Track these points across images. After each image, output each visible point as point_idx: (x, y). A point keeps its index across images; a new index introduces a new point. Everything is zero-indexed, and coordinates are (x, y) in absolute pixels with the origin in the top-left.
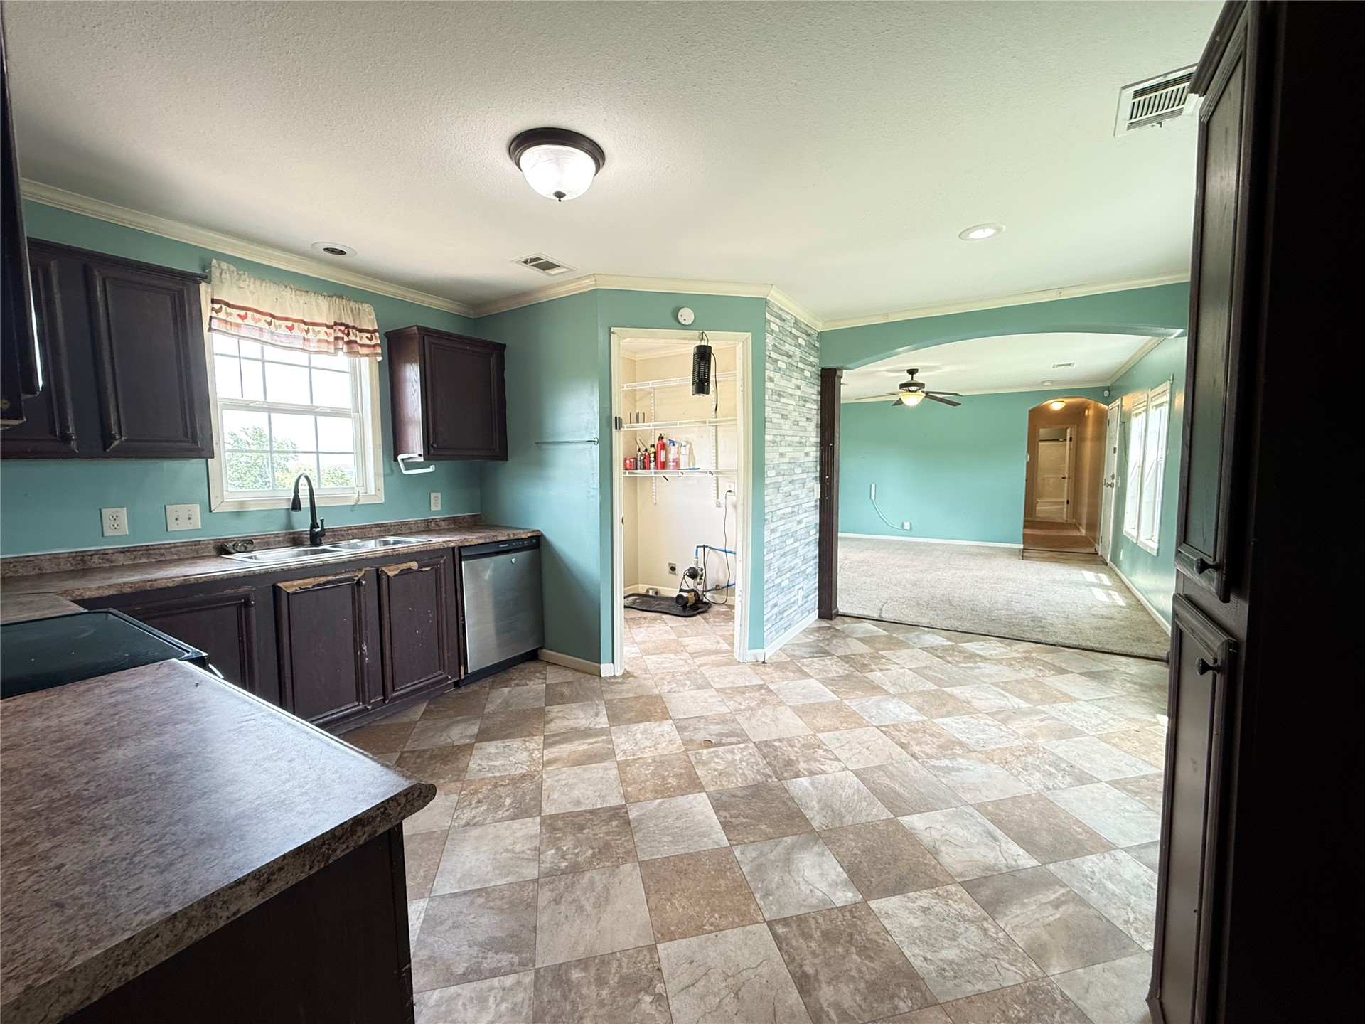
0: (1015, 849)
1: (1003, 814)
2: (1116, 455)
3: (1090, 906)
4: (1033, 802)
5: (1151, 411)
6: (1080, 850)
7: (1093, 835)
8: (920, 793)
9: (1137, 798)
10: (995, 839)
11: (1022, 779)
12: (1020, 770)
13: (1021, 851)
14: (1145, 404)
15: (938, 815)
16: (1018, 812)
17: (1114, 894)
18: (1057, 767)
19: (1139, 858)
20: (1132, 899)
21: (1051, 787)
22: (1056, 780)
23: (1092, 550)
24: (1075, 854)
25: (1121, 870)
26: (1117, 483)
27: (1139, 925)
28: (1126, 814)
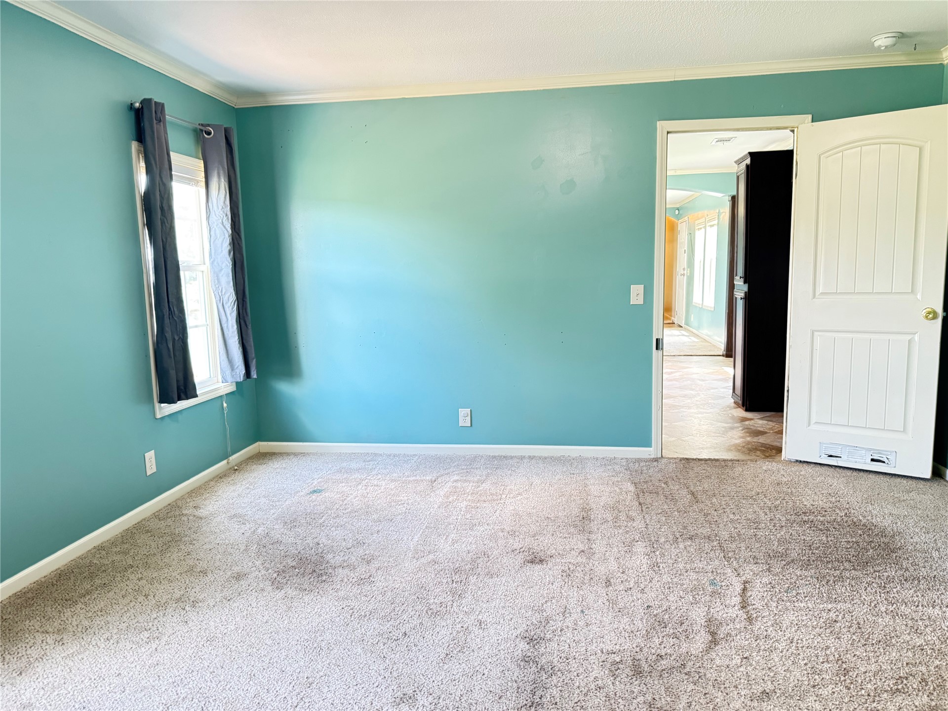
2: (686, 254)
5: (708, 228)
14: (704, 223)
23: (671, 322)
26: (687, 273)
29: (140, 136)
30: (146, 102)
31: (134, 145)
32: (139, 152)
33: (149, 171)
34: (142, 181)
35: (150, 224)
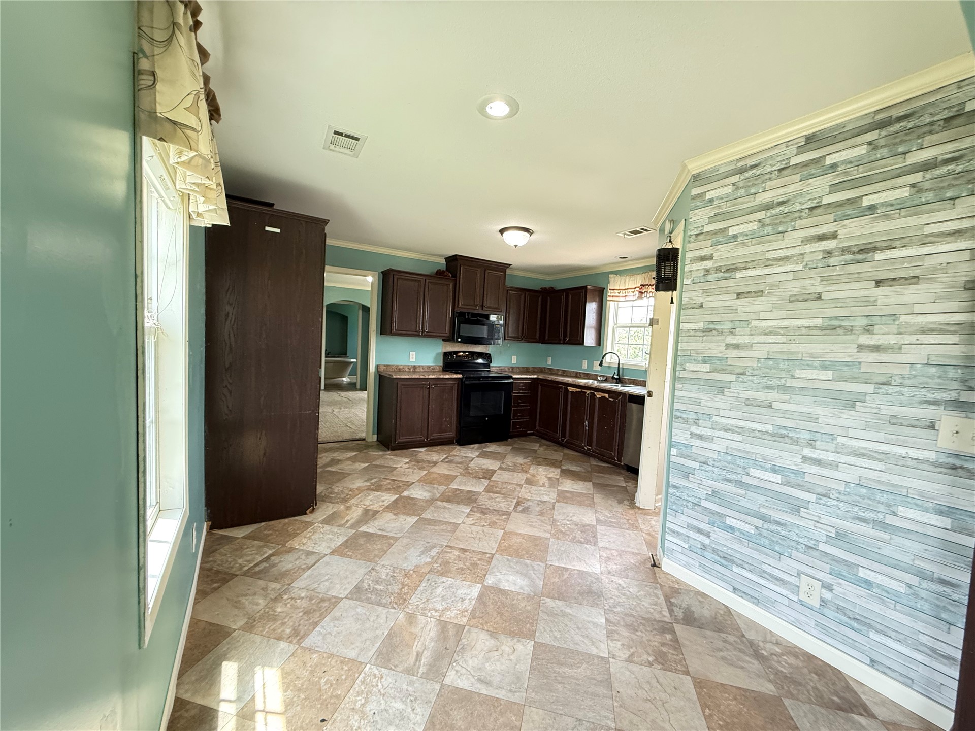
0: (370, 530)
1: (385, 542)
3: (337, 526)
4: (376, 556)
6: (346, 544)
7: (342, 555)
8: (424, 530)
9: (321, 596)
10: (379, 530)
11: (389, 567)
12: (395, 575)
13: (367, 531)
15: (408, 527)
16: (379, 546)
17: (329, 534)
18: (375, 591)
19: (320, 554)
20: (322, 536)
21: (372, 571)
22: (372, 579)
24: (347, 541)
25: (327, 544)
27: (319, 529)
28: (327, 578)
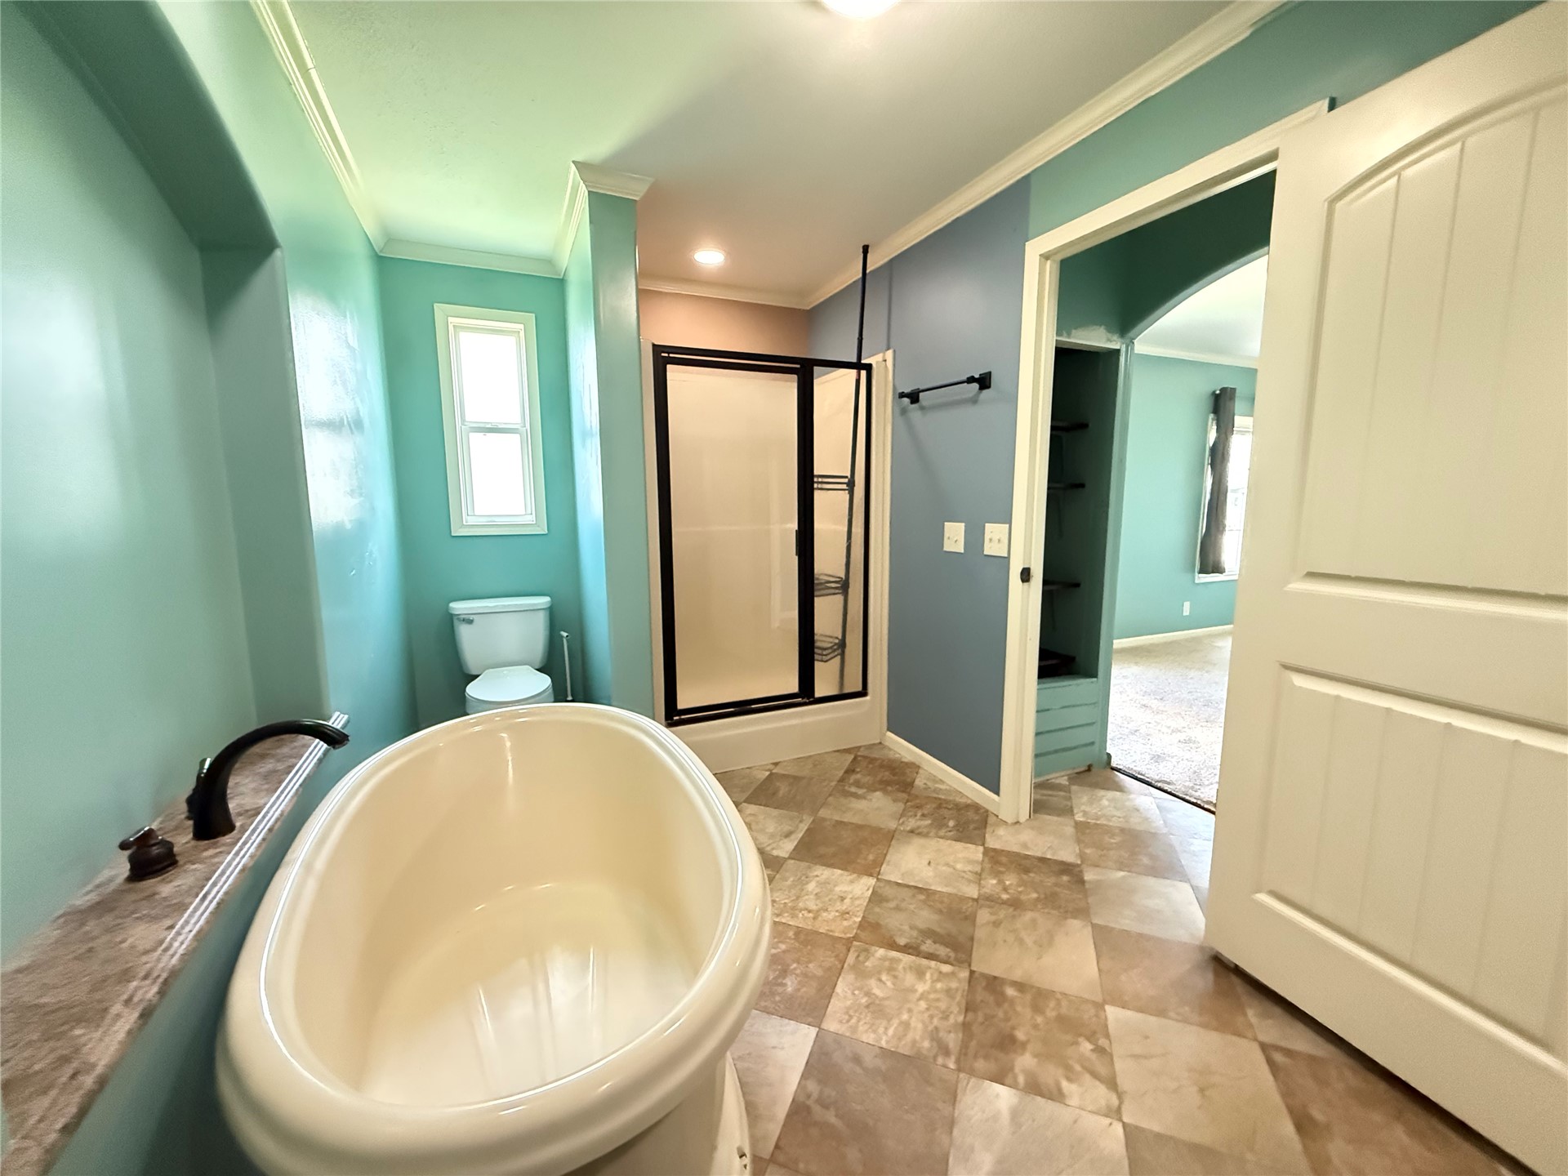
29: (1216, 410)
30: (1223, 390)
31: (1211, 416)
32: (1213, 420)
33: (1218, 430)
34: (1212, 436)
35: (1213, 465)
